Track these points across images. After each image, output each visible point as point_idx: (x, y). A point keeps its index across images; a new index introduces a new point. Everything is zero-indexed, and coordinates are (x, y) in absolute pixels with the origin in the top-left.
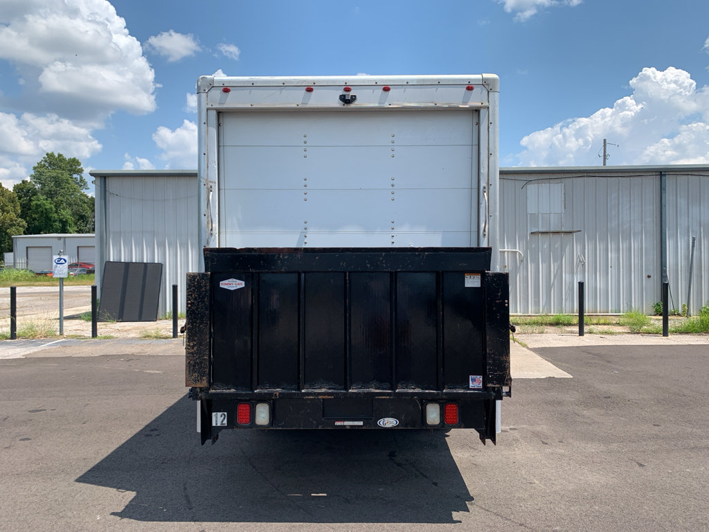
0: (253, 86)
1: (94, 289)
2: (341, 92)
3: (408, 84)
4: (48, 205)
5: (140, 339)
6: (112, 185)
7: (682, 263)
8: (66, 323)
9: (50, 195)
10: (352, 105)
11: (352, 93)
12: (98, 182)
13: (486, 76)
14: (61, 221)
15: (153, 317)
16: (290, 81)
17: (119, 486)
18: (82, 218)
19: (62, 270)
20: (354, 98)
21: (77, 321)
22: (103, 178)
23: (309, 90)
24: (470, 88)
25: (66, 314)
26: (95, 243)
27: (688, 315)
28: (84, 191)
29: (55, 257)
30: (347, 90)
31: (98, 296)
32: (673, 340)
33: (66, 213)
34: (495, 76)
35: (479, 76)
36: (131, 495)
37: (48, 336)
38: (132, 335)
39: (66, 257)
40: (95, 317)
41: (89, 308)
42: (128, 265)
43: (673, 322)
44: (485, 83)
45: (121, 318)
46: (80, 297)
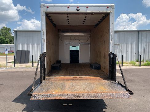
0: (54, 6)
1: (14, 56)
2: (76, 8)
3: (93, 6)
4: (3, 38)
5: (25, 67)
6: (18, 33)
7: (142, 51)
8: (8, 64)
9: (4, 36)
10: (79, 11)
11: (79, 8)
12: (15, 32)
13: (112, 4)
14: (6, 41)
15: (28, 63)
16: (64, 5)
17: (22, 103)
18: (11, 41)
19: (7, 52)
20: (79, 10)
21: (11, 63)
22: (16, 32)
23: (68, 7)
24: (108, 7)
25: (8, 62)
26: (14, 46)
27: (144, 62)
28: (12, 35)
29: (5, 49)
30: (78, 7)
31: (15, 58)
32: (142, 67)
33: (8, 40)
34: (114, 5)
35: (110, 5)
36: (25, 105)
37: (4, 67)
38: (23, 67)
39: (8, 49)
40: (15, 62)
41: (13, 60)
42: (22, 51)
43: (142, 63)
44: (111, 6)
45: (20, 63)
46: (11, 58)
